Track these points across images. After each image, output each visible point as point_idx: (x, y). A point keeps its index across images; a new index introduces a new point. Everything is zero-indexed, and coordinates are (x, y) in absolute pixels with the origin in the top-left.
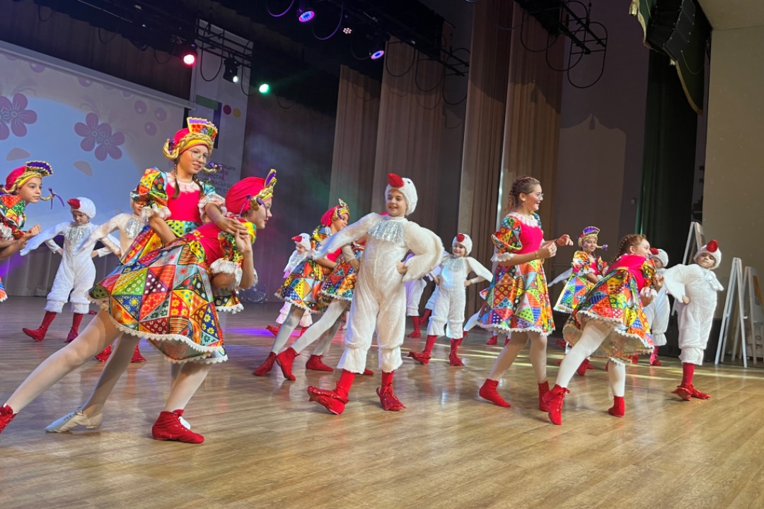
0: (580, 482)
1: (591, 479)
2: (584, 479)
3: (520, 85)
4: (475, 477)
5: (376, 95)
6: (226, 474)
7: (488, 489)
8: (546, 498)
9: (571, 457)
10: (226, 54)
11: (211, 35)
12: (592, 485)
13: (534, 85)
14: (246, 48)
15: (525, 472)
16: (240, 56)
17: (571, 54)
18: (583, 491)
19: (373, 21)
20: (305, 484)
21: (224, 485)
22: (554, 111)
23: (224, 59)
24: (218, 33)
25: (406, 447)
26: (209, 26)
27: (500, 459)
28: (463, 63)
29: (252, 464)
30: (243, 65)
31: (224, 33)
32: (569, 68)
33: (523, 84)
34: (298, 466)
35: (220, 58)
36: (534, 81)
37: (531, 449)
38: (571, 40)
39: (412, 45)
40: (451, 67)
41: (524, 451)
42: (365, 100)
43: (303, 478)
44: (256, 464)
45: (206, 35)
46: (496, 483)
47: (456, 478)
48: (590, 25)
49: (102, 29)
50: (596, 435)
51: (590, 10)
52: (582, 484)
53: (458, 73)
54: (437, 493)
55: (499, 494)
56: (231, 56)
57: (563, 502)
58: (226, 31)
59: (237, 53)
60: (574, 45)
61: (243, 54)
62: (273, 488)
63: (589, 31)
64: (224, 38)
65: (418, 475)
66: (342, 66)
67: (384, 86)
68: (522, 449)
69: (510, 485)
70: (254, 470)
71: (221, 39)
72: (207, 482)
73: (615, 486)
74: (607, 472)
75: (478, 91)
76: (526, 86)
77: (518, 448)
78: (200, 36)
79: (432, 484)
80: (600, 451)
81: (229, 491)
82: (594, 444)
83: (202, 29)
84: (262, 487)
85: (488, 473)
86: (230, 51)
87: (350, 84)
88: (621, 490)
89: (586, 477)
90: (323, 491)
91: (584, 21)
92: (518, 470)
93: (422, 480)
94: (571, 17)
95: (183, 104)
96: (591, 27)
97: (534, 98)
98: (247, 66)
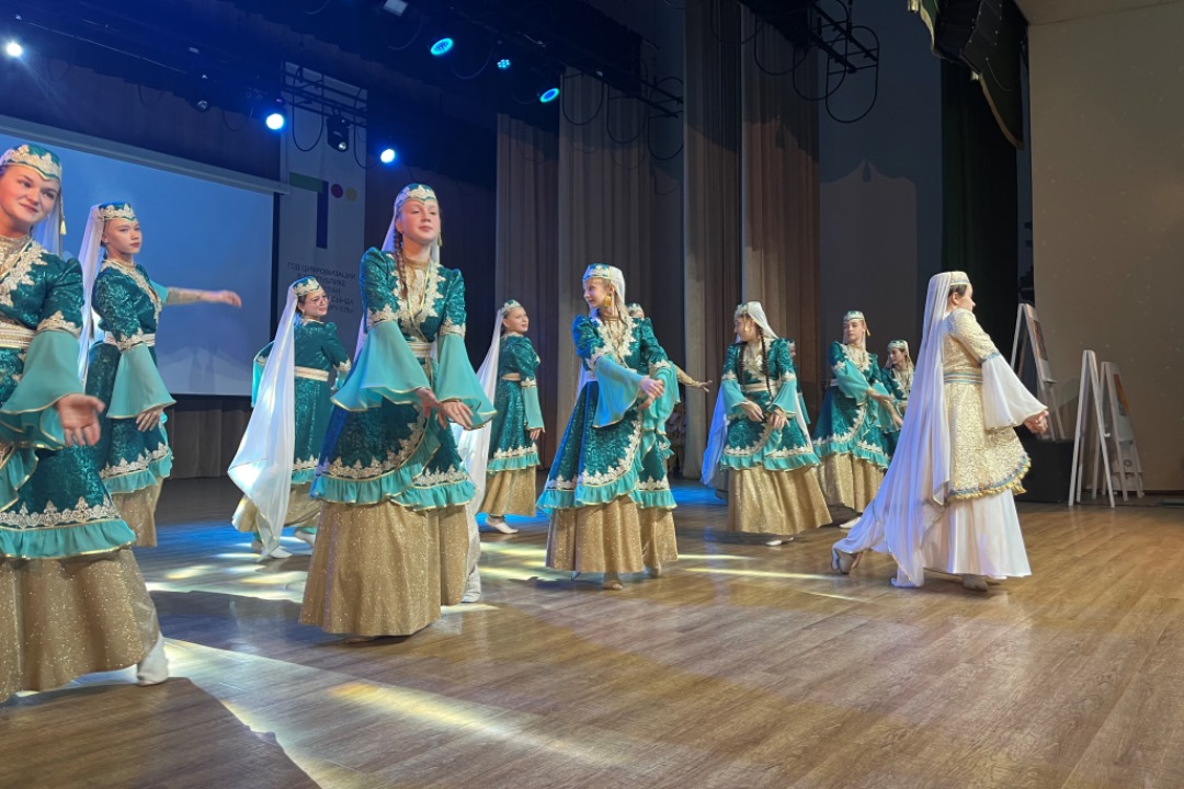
0: (891, 695)
1: (907, 689)
2: (895, 690)
3: (759, 124)
4: (738, 700)
7: (758, 717)
8: (844, 723)
9: (875, 659)
10: (329, 110)
11: (304, 84)
12: (907, 699)
13: (778, 122)
14: (356, 98)
16: (349, 112)
17: (828, 74)
22: (810, 158)
23: (325, 118)
24: (314, 80)
26: (300, 70)
27: (772, 670)
28: (675, 98)
30: (355, 124)
31: (322, 81)
32: (827, 96)
33: (764, 121)
35: (320, 116)
36: (779, 117)
38: (826, 54)
39: (598, 77)
40: (656, 106)
42: (535, 161)
45: (298, 84)
46: (768, 706)
47: (710, 704)
48: (853, 30)
49: (143, 87)
50: (908, 624)
51: (850, 9)
52: (895, 697)
53: (668, 114)
56: (336, 111)
58: (325, 77)
59: (343, 108)
60: (832, 61)
61: (353, 108)
63: (853, 40)
64: (323, 87)
66: (499, 115)
67: (563, 141)
68: (803, 654)
71: (320, 89)
74: (930, 677)
75: (700, 137)
76: (767, 125)
77: (796, 652)
78: (288, 86)
80: (917, 647)
83: (291, 75)
86: (334, 104)
87: (513, 141)
91: (844, 26)
94: (824, 21)
95: (271, 187)
96: (854, 33)
97: (781, 141)
98: (360, 125)
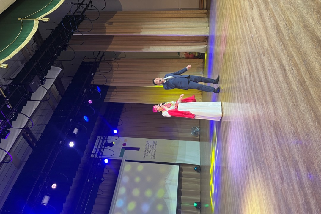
0: (274, 22)
1: (273, 16)
2: (273, 20)
3: (106, 30)
4: (272, 69)
5: (115, 87)
6: (272, 175)
7: (277, 66)
8: (281, 41)
9: (263, 22)
10: (103, 146)
11: (96, 153)
12: (275, 18)
13: (106, 24)
14: (100, 139)
15: (270, 45)
16: (104, 141)
17: (92, 9)
18: (278, 23)
19: (86, 91)
20: (275, 144)
21: (276, 177)
22: (115, 14)
23: (105, 148)
24: (95, 150)
25: (259, 94)
26: (93, 154)
28: (99, 53)
29: (267, 162)
30: (107, 140)
31: (95, 148)
32: (97, 10)
33: (105, 29)
34: (268, 143)
35: (105, 149)
36: (104, 24)
37: (259, 39)
38: (87, 10)
39: (94, 74)
40: (101, 58)
41: (260, 42)
42: (117, 92)
43: (273, 143)
44: (267, 160)
45: (97, 154)
46: (275, 61)
47: (272, 78)
48: (80, 2)
49: (98, 193)
50: (253, 6)
51: (74, 3)
52: (275, 22)
53: (103, 55)
54: (279, 89)
55: (280, 61)
56: (104, 145)
57: (283, 34)
58: (94, 147)
59: (102, 142)
60: (88, 8)
61: (103, 140)
62: (277, 158)
63: (82, 3)
64: (97, 148)
65: (271, 94)
66: (104, 101)
67: (111, 85)
68: (260, 43)
69: (276, 55)
70: (270, 162)
71: (98, 149)
72: (275, 184)
73: (275, 6)
74: (269, 8)
75: (110, 46)
76: (106, 27)
77: (259, 45)
78: (97, 156)
79: (275, 89)
80: (260, 7)
81: (279, 176)
82: (257, 9)
83: (94, 156)
84: (277, 162)
85: (270, 63)
86: (102, 145)
87: (111, 98)
88: (277, 4)
89: (272, 19)
90: (278, 137)
91: (78, 5)
92: (269, 48)
93: (273, 92)
94: (77, 11)
95: (123, 162)
96: (81, 2)
97: (111, 23)
98: (107, 138)
